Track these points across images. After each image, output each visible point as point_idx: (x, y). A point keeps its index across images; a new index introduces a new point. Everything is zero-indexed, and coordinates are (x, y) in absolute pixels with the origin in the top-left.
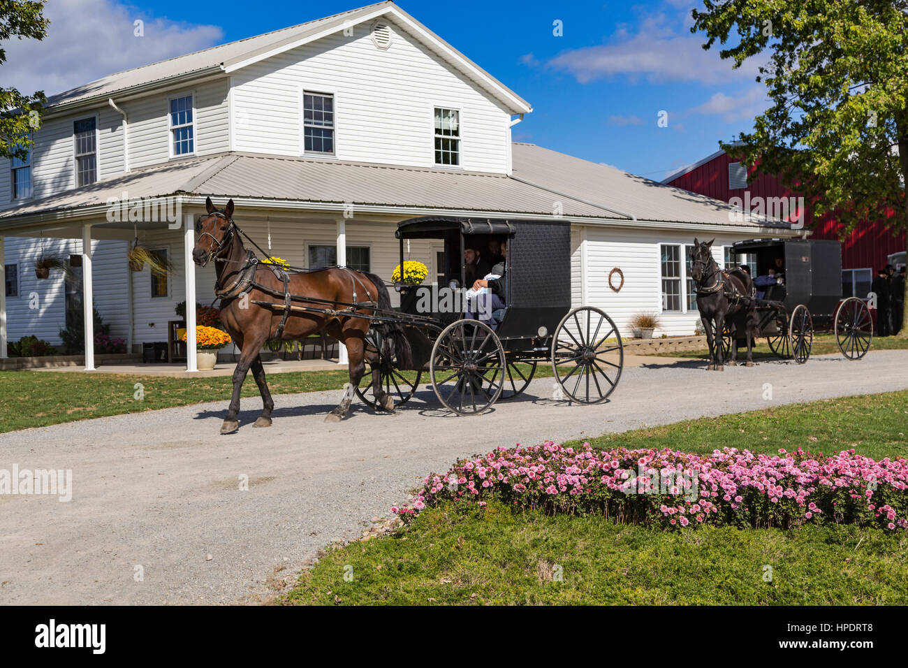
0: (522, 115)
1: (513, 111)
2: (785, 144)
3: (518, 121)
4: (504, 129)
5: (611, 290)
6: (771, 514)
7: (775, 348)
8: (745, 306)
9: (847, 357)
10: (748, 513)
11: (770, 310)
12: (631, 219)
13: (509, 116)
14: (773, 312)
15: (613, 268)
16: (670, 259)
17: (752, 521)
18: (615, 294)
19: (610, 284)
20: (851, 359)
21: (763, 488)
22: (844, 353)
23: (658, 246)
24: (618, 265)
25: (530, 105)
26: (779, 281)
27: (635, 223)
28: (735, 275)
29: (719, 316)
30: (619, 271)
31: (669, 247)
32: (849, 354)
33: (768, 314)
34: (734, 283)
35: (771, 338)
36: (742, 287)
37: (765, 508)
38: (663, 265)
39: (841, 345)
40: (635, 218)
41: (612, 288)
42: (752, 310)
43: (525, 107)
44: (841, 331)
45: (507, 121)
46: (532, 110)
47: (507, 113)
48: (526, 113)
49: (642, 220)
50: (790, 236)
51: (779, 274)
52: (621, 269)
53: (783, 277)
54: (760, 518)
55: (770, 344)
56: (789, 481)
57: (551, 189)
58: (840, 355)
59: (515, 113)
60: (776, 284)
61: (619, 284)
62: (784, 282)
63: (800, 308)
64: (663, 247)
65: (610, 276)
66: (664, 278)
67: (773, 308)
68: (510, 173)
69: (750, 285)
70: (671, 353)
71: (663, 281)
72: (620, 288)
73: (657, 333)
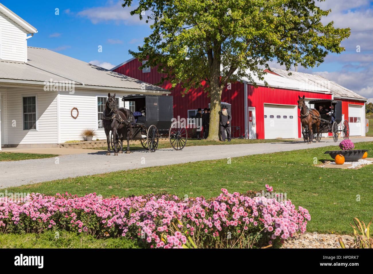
0: (32, 34)
1: (28, 32)
2: (160, 52)
3: (30, 37)
4: (23, 40)
5: (72, 118)
6: (34, 226)
7: (144, 145)
8: (126, 125)
9: (175, 149)
10: (23, 226)
11: (139, 127)
12: (82, 85)
13: (26, 34)
14: (140, 128)
15: (73, 108)
16: (102, 104)
17: (25, 229)
18: (74, 120)
19: (72, 115)
20: (177, 150)
21: (28, 213)
22: (174, 147)
23: (96, 97)
24: (75, 106)
25: (36, 30)
26: (143, 114)
27: (83, 86)
28: (122, 111)
29: (114, 130)
30: (76, 109)
31: (102, 98)
32: (176, 148)
33: (138, 129)
34: (120, 115)
35: (142, 141)
36: (124, 117)
37: (30, 223)
38: (99, 107)
39: (172, 144)
40: (84, 84)
41: (73, 117)
42: (130, 127)
43: (34, 30)
44: (172, 137)
45: (25, 37)
46: (37, 32)
47: (25, 32)
48: (35, 33)
49: (88, 85)
50: (161, 94)
51: (143, 111)
52: (77, 108)
53: (145, 112)
54: (29, 228)
55: (142, 143)
56: (44, 209)
57: (45, 70)
58: (172, 148)
59: (29, 33)
60: (142, 115)
61: (76, 115)
62: (145, 115)
63: (152, 126)
64: (99, 98)
65: (72, 111)
66: (99, 112)
67: (140, 126)
68: (26, 61)
69: (129, 116)
70: (100, 148)
71: (99, 114)
72: (77, 117)
73: (94, 138)
